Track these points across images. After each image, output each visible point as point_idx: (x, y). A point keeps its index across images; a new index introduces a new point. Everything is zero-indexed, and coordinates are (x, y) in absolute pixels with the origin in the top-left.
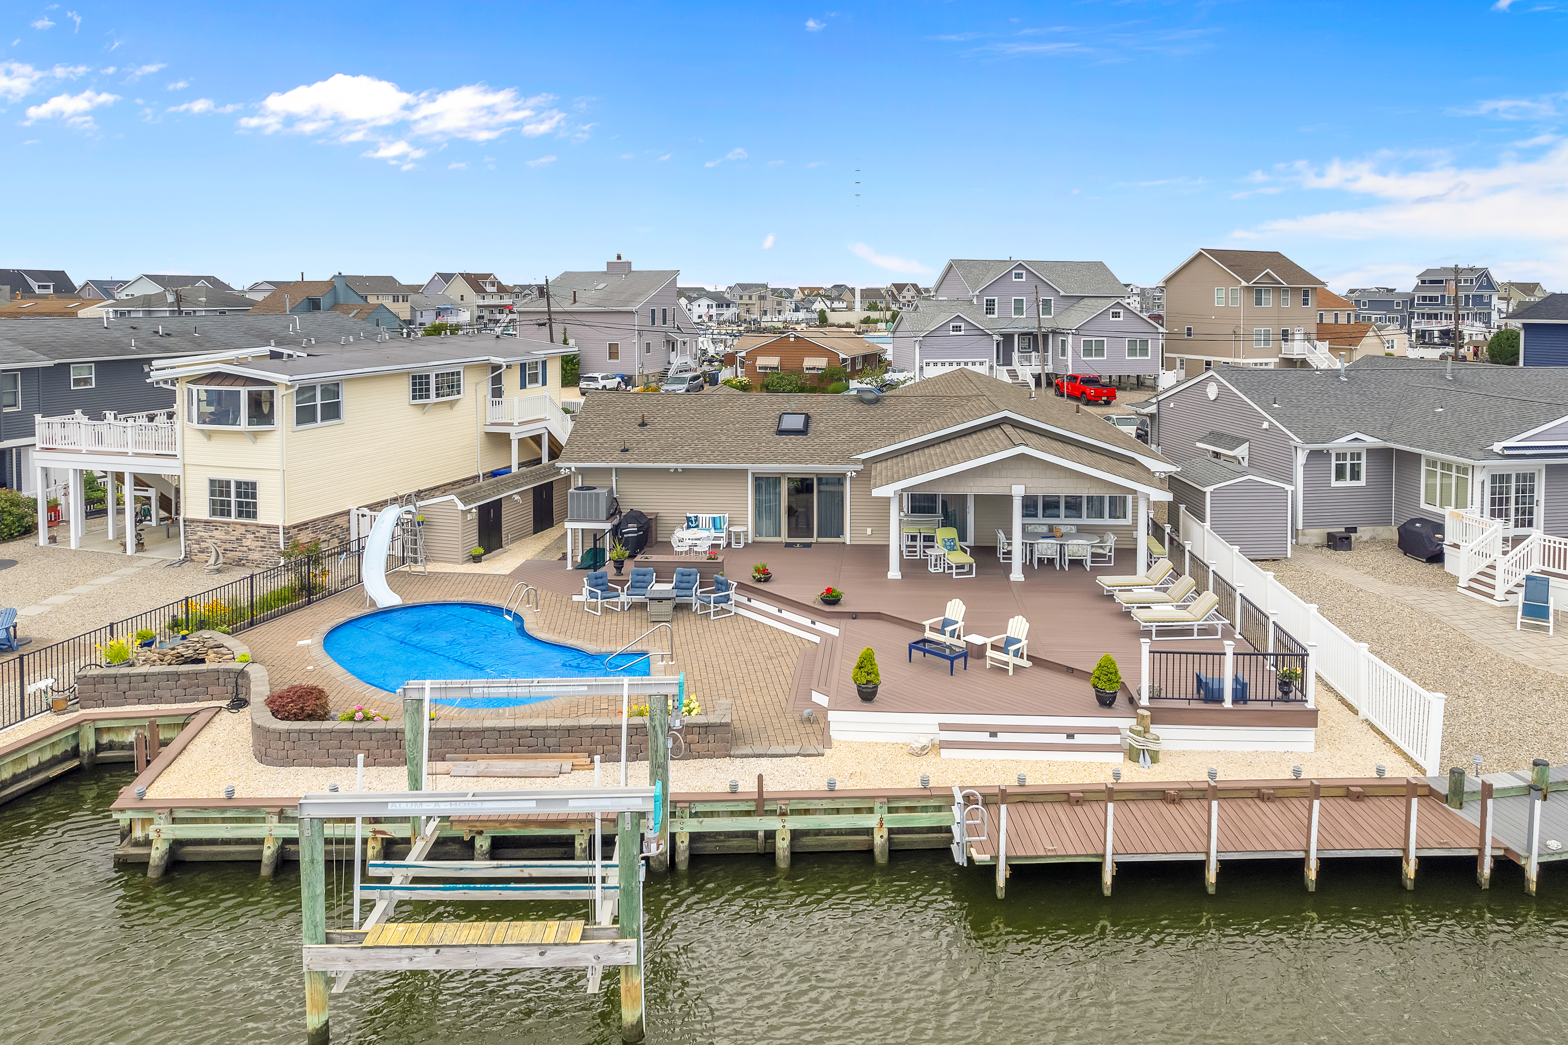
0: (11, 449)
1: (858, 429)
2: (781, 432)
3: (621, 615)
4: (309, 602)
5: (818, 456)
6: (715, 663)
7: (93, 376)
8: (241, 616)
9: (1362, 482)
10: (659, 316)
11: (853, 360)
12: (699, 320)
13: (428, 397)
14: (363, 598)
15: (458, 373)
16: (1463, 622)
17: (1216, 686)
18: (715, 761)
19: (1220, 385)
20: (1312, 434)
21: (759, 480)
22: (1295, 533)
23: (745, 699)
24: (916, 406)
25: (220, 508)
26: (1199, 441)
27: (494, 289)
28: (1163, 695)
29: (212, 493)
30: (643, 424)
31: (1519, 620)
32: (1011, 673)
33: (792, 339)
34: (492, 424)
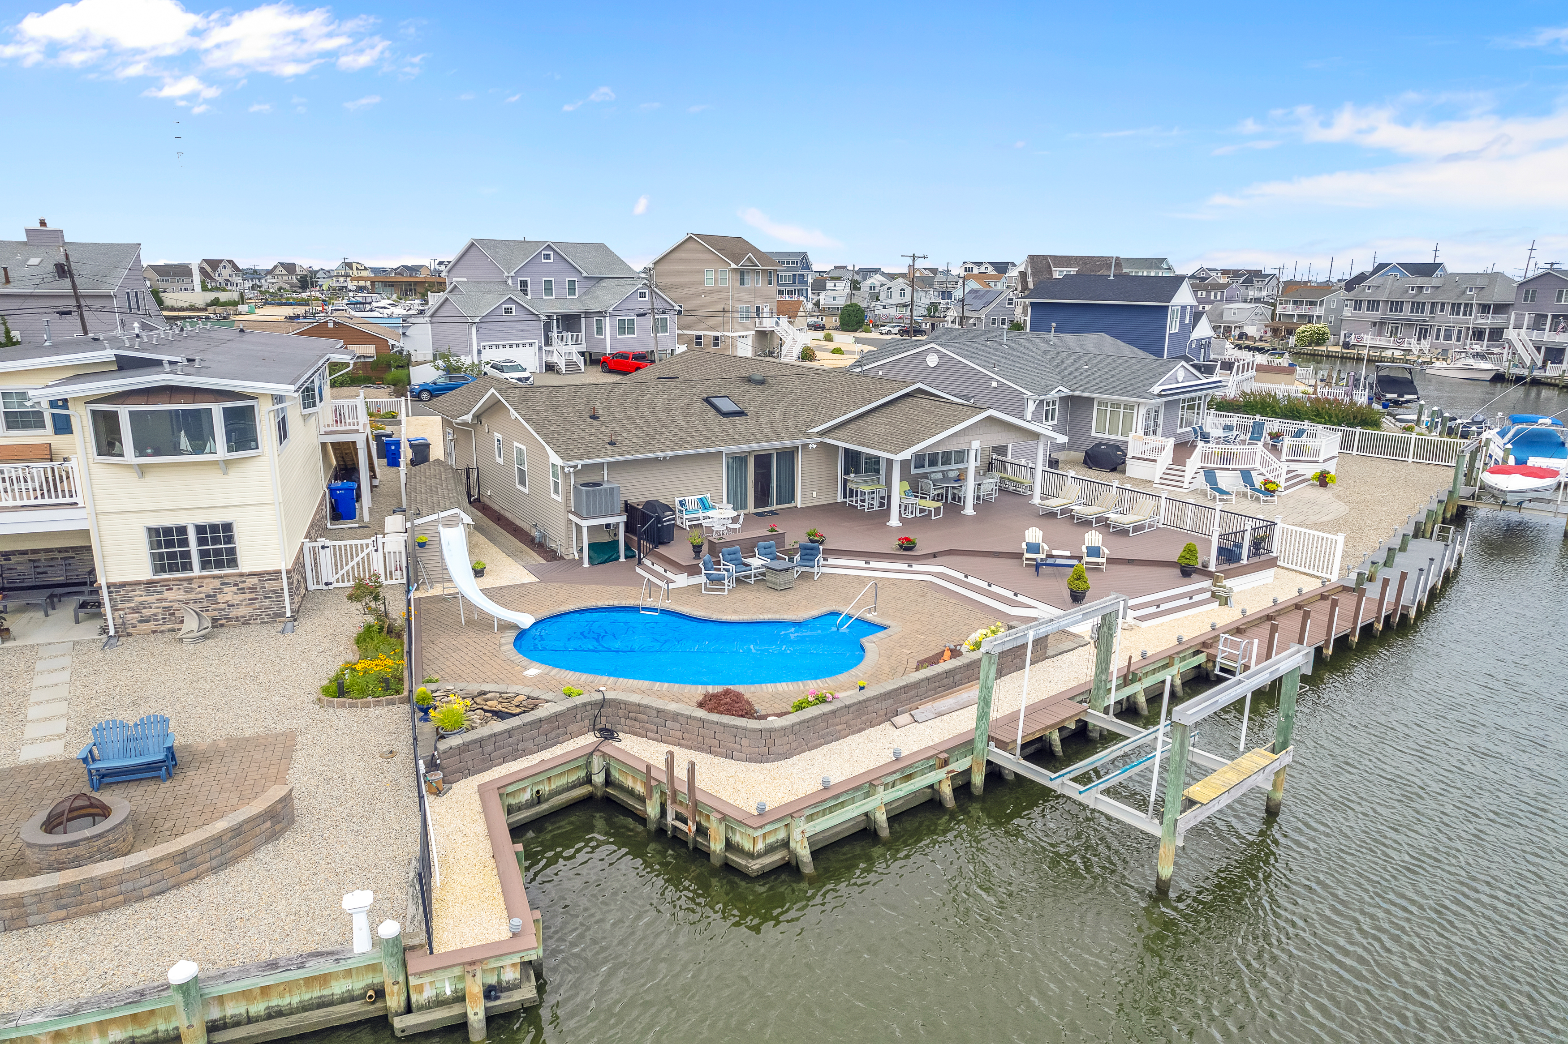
1: (780, 407)
2: (726, 414)
3: (744, 590)
5: (781, 433)
9: (1055, 421)
10: (133, 302)
19: (942, 355)
24: (796, 383)
29: (155, 546)
30: (595, 417)
33: (331, 326)
34: (326, 433)
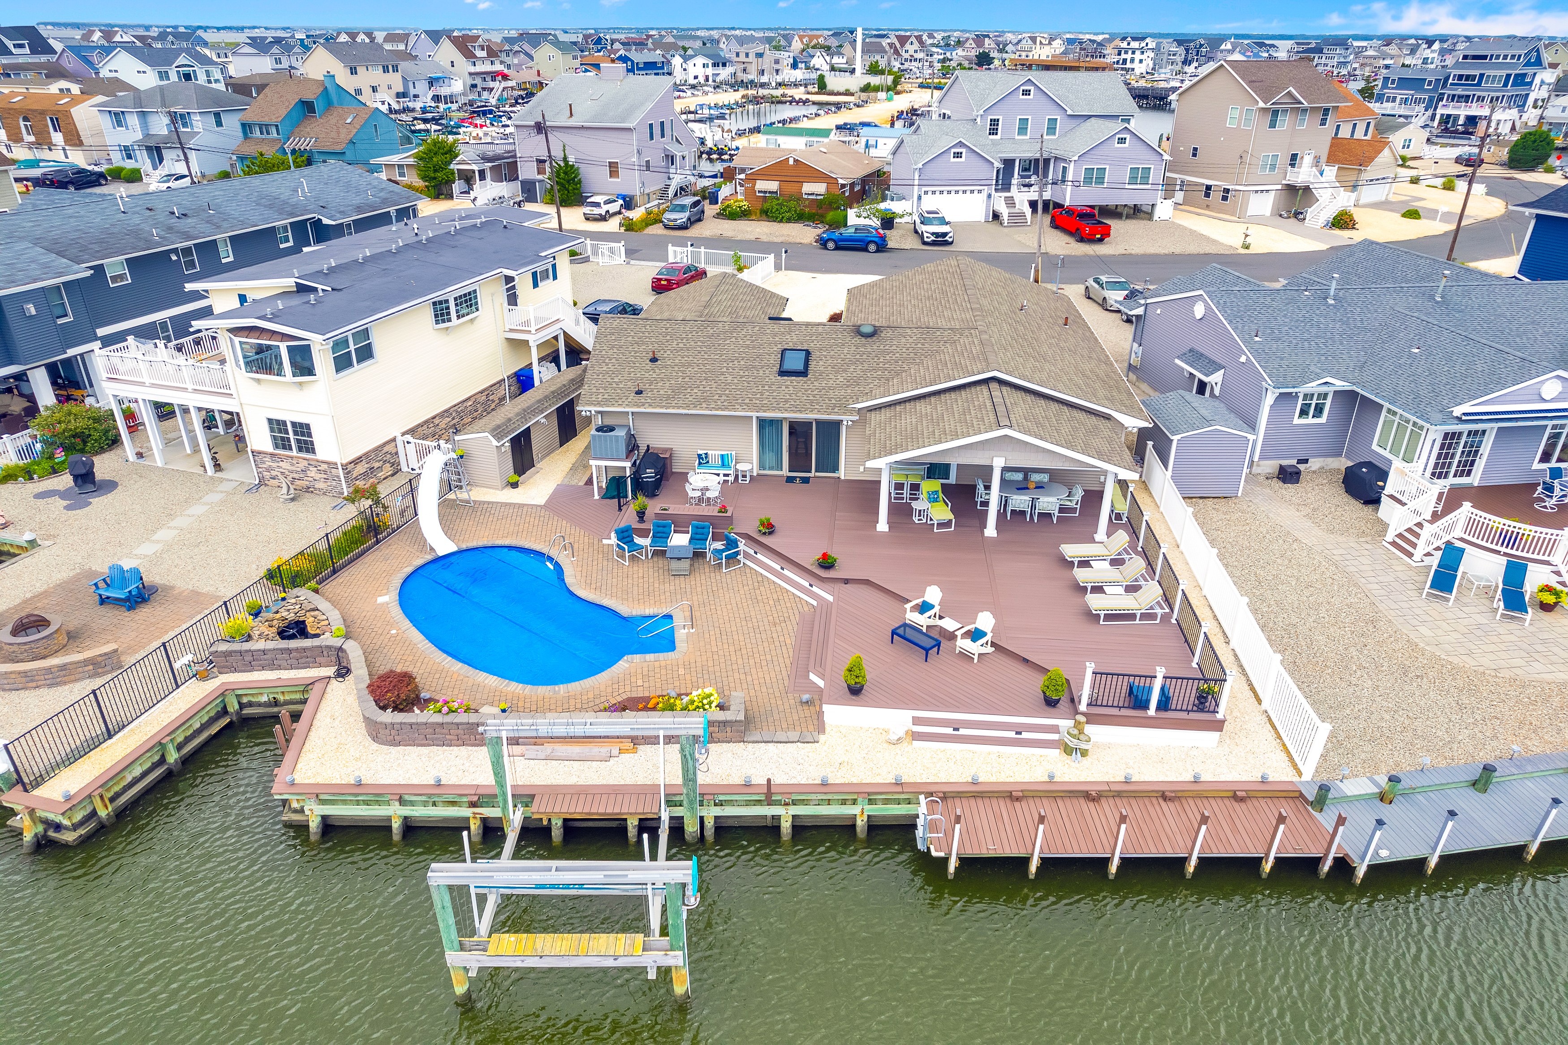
0: (75, 356)
1: (855, 370)
2: (783, 373)
3: (646, 565)
4: (378, 542)
5: (817, 404)
6: (729, 630)
7: (127, 271)
8: (323, 565)
9: (1323, 420)
10: (657, 131)
11: (852, 185)
12: (695, 82)
13: (449, 320)
14: (422, 543)
15: (475, 291)
16: (1377, 586)
17: (1144, 698)
18: (731, 745)
19: (1207, 307)
20: (1285, 377)
21: (763, 424)
22: (1252, 462)
23: (755, 676)
24: (911, 340)
25: (282, 443)
26: (1178, 357)
27: (484, 54)
28: (1099, 703)
29: (272, 430)
30: (654, 360)
31: (1426, 590)
32: (976, 661)
33: (791, 162)
34: (511, 330)
